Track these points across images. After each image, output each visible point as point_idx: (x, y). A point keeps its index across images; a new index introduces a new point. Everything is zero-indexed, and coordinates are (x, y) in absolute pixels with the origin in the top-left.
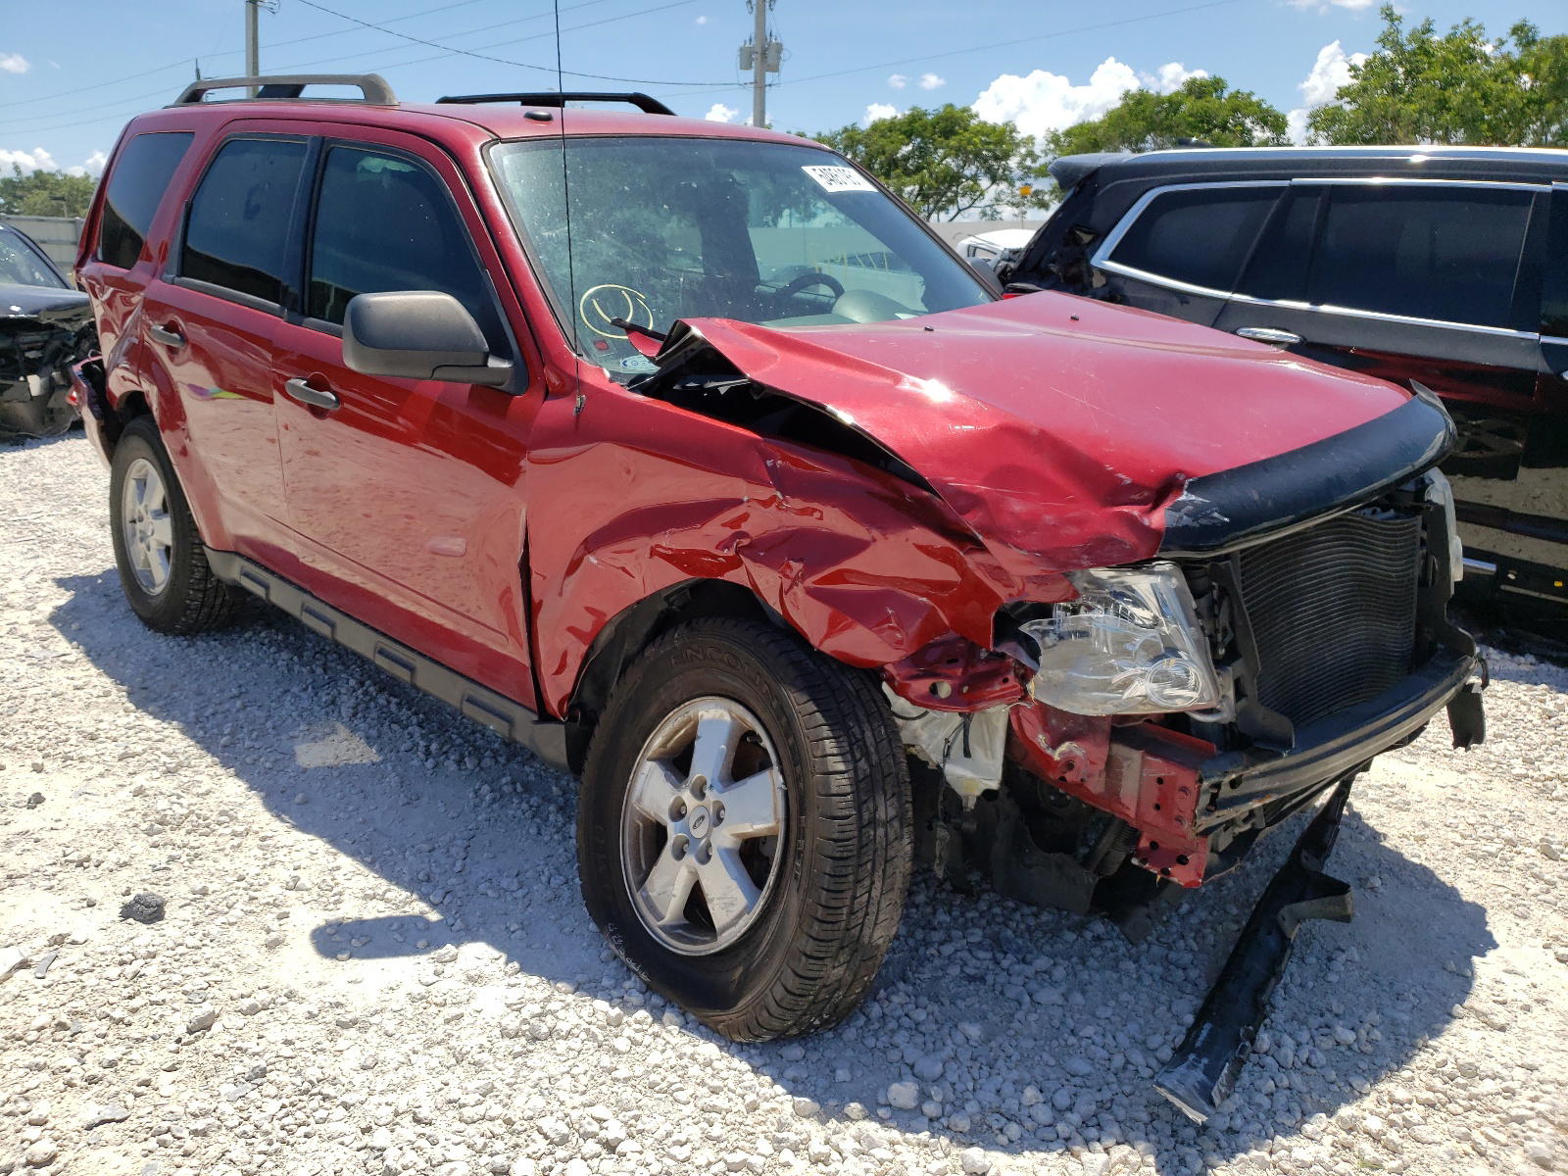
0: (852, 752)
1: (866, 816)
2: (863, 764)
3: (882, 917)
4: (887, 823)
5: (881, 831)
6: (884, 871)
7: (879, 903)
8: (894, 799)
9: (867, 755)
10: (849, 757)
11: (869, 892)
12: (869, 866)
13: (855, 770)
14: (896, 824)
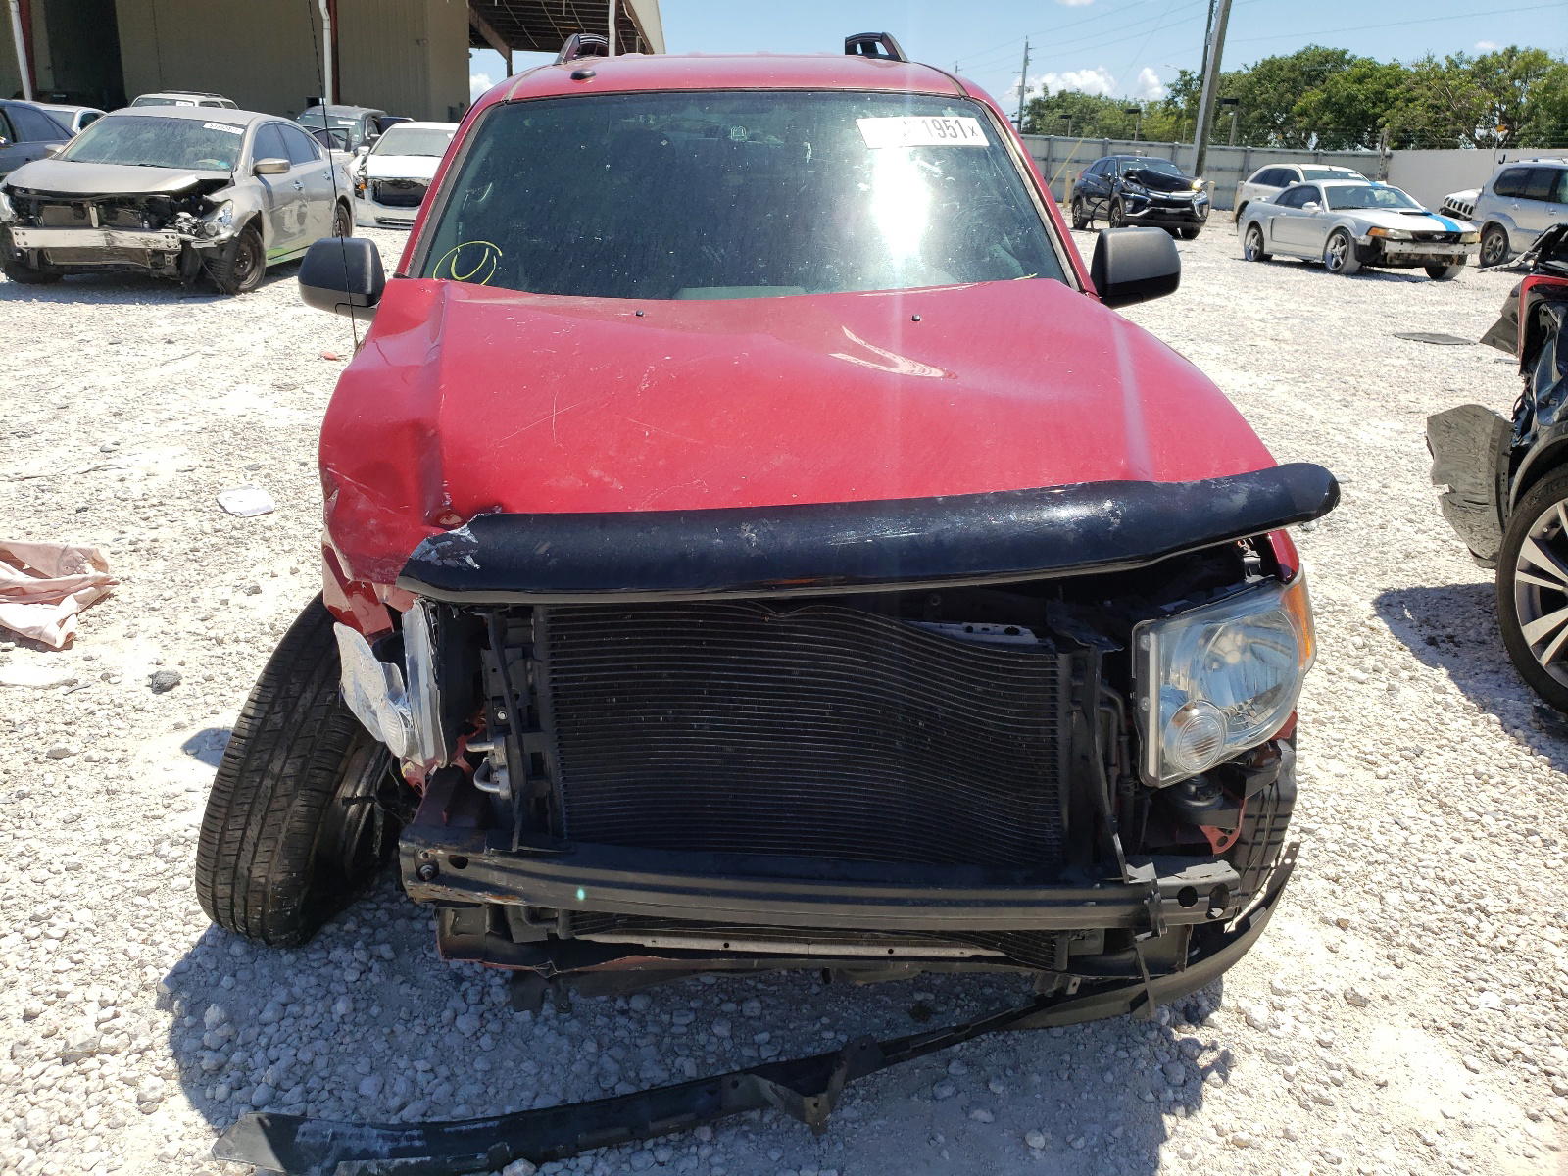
0: (272, 705)
1: (255, 763)
2: (278, 719)
3: (258, 859)
4: (279, 778)
5: (268, 782)
6: (263, 819)
7: (256, 845)
8: (300, 760)
9: (288, 714)
10: (266, 707)
11: (244, 830)
12: (246, 807)
13: (264, 721)
14: (290, 783)
